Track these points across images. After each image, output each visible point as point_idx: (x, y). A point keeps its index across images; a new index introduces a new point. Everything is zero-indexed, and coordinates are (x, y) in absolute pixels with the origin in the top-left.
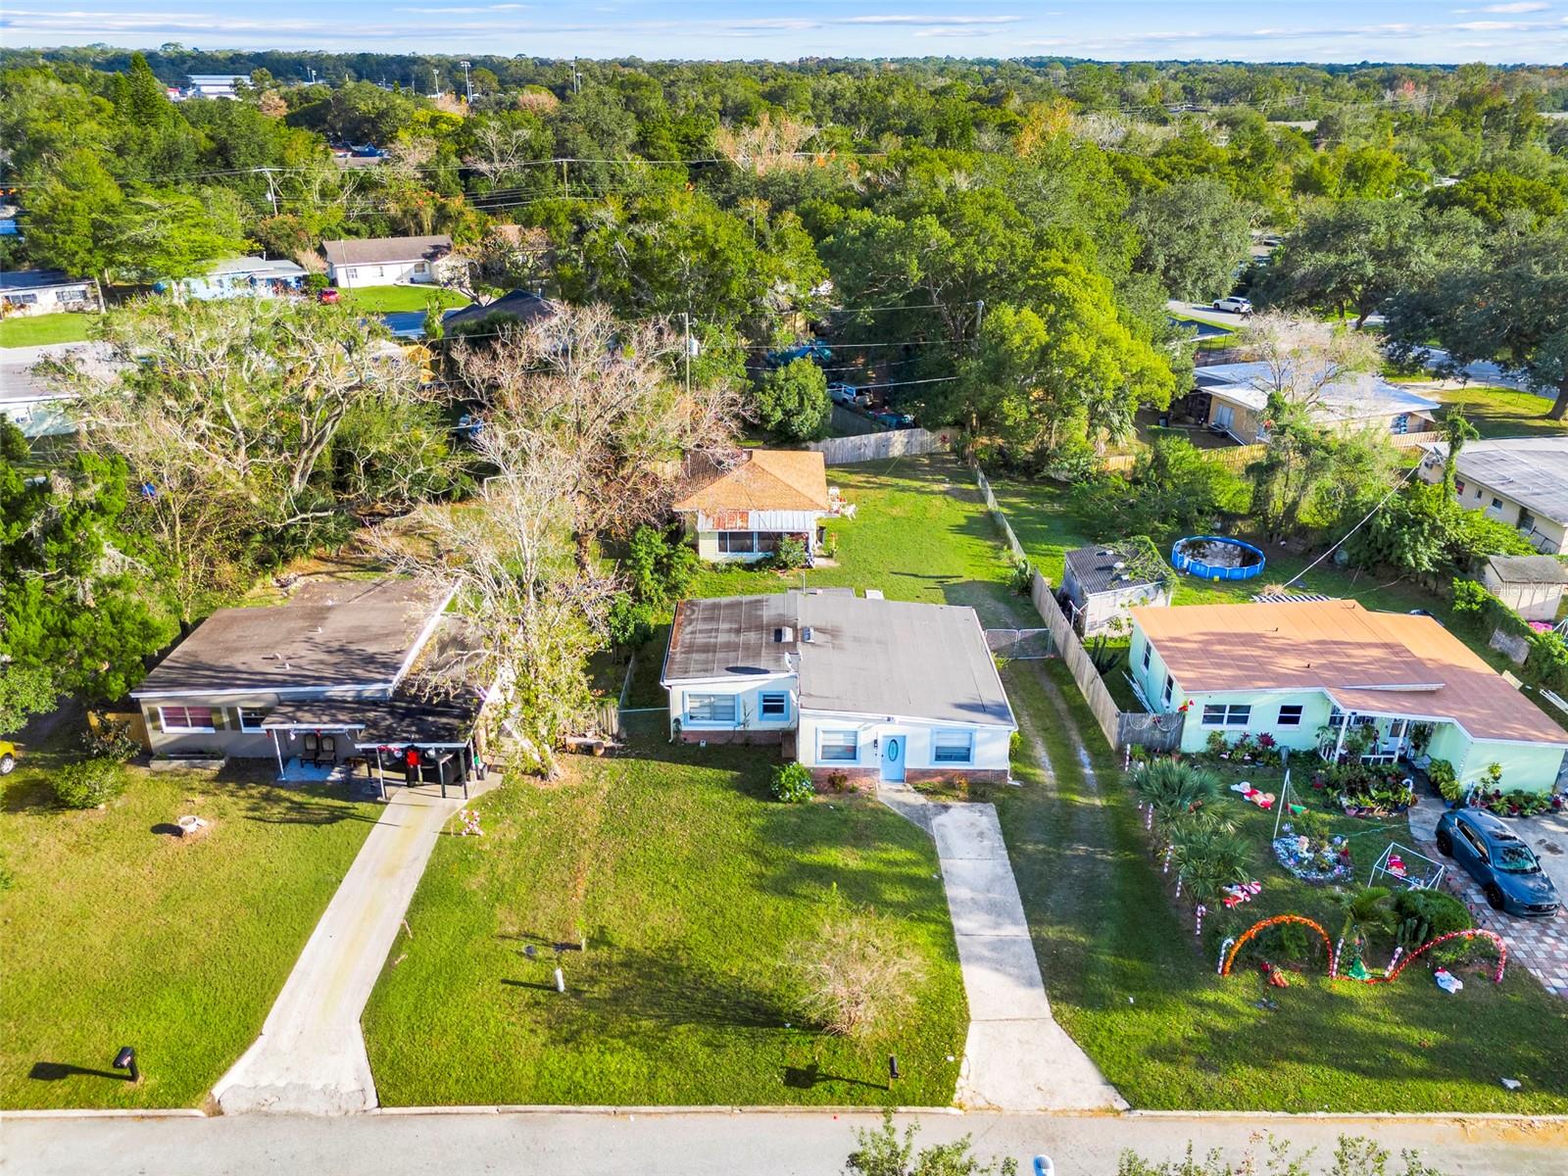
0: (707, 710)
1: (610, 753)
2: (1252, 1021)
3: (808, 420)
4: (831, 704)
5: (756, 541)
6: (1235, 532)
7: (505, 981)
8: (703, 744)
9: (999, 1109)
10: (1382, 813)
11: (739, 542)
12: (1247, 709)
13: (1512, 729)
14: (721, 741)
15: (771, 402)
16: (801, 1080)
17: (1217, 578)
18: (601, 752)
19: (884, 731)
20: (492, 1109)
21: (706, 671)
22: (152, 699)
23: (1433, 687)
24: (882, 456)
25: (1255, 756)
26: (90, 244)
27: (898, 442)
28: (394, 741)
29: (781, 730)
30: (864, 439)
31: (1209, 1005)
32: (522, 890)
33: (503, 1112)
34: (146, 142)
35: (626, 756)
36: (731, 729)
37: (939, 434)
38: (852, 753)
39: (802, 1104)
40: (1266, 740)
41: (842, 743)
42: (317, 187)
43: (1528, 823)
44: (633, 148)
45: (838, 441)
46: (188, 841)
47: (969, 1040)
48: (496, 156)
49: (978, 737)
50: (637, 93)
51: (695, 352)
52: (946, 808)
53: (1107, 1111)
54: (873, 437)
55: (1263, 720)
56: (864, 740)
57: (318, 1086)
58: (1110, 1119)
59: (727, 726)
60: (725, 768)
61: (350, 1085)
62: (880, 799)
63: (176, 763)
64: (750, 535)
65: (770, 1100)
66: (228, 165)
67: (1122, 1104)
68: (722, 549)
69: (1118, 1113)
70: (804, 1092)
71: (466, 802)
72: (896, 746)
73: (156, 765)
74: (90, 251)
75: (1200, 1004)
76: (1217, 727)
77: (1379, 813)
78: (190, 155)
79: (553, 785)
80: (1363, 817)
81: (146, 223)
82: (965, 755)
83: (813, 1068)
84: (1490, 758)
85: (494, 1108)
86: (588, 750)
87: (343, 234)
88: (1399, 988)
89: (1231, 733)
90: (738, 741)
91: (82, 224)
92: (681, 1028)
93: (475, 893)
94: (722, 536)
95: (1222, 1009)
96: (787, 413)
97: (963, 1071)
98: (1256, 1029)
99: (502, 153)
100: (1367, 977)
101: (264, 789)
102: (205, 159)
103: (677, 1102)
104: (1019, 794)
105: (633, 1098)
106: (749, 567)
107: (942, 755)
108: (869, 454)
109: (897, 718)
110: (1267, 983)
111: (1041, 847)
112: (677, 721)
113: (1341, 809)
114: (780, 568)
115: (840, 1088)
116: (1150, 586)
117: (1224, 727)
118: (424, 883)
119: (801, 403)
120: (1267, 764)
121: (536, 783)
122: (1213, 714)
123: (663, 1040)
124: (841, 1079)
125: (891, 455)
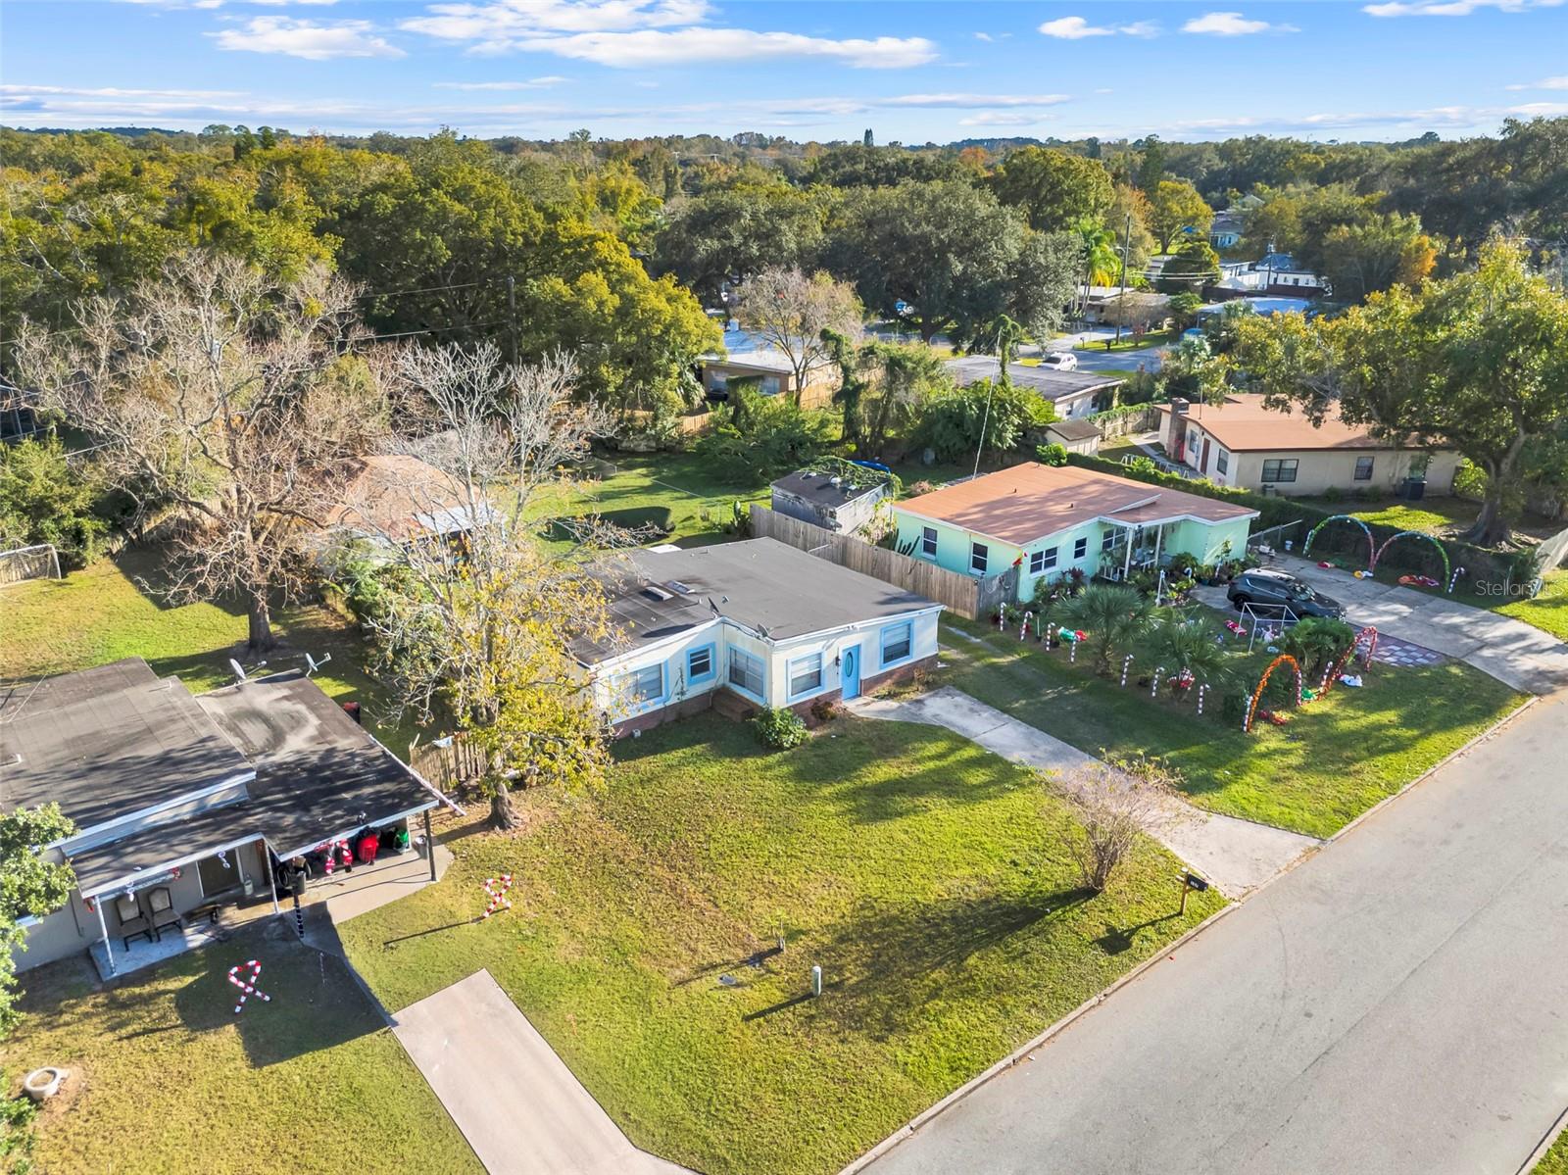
2: (1301, 751)
7: (747, 1018)
8: (638, 734)
12: (1055, 550)
14: (653, 725)
19: (845, 644)
23: (1154, 498)
28: (335, 832)
29: (711, 690)
31: (1269, 753)
33: (920, 1126)
36: (660, 706)
38: (816, 679)
41: (807, 672)
49: (913, 626)
52: (919, 702)
53: (1312, 849)
55: (1066, 561)
56: (828, 660)
58: (1319, 856)
59: (657, 705)
62: (861, 715)
65: (1118, 973)
67: (1313, 842)
69: (1318, 848)
70: (1130, 951)
72: (852, 658)
75: (1263, 755)
82: (905, 649)
83: (1112, 930)
85: (906, 1130)
88: (1336, 696)
90: (671, 718)
92: (972, 961)
95: (1279, 752)
98: (1311, 754)
100: (1314, 696)
101: (98, 998)
103: (1054, 1018)
104: (956, 672)
105: (1014, 1039)
107: (889, 655)
109: (856, 625)
111: (1023, 701)
115: (1150, 933)
116: (879, 489)
123: (971, 978)
124: (1142, 926)
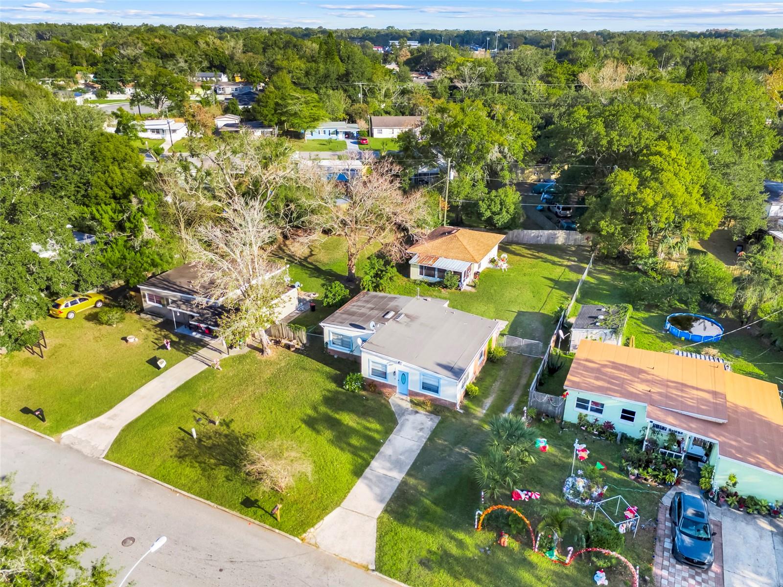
0: (340, 341)
1: (297, 351)
2: (471, 555)
3: (504, 218)
4: (378, 350)
5: (436, 273)
6: (723, 316)
7: (180, 428)
8: (336, 357)
9: (318, 547)
10: (654, 484)
11: (429, 272)
12: (602, 405)
13: (754, 457)
14: (344, 357)
15: (485, 206)
16: (248, 503)
17: (683, 338)
18: (293, 349)
19: (398, 368)
20: (136, 473)
21: (341, 323)
22: (145, 290)
23: (721, 421)
24: (552, 243)
25: (601, 433)
26: (273, 112)
27: (561, 237)
30: (541, 232)
31: (456, 540)
32: (216, 395)
34: (318, 70)
35: (302, 354)
36: (349, 352)
37: (586, 235)
38: (384, 375)
39: (241, 513)
40: (609, 426)
41: (381, 369)
42: (383, 92)
43: (749, 517)
44: (541, 78)
45: (526, 231)
46: (128, 345)
47: (331, 514)
48: (468, 80)
49: (442, 382)
50: (575, 49)
51: (452, 178)
52: (417, 412)
53: (364, 567)
54: (546, 232)
55: (611, 414)
56: (389, 370)
57: (93, 444)
58: (361, 571)
59: (346, 351)
60: (336, 369)
61: (102, 447)
62: (390, 400)
63: (148, 316)
64: (434, 269)
65: (230, 507)
66: (348, 81)
67: (372, 567)
68: (421, 274)
69: (368, 569)
70: (245, 509)
71: (227, 356)
72: (404, 377)
73: (142, 315)
74: (273, 115)
75: (452, 538)
76: (584, 412)
77: (651, 482)
78: (334, 76)
79: (264, 358)
80: (638, 482)
81: (295, 104)
82: (436, 390)
83: (257, 501)
84: (733, 471)
86: (288, 347)
87: (383, 114)
88: (570, 571)
89: (591, 416)
91: (271, 104)
92: (222, 467)
93: (200, 392)
94: (421, 267)
95: (461, 544)
96: (494, 213)
97: (316, 526)
98: (471, 560)
99: (471, 78)
100: (554, 558)
101: (167, 333)
102: (340, 78)
103: (197, 495)
104: (458, 417)
105: (183, 487)
106: (430, 284)
107: (425, 387)
108: (543, 240)
109: (403, 363)
110: (496, 541)
111: (446, 443)
112: (327, 343)
113: (627, 473)
114: (444, 288)
115: (260, 512)
117: (588, 412)
118: (187, 383)
119: (501, 209)
120: (607, 439)
121: (257, 354)
122: (582, 403)
123: (212, 469)
124: (263, 509)
125: (556, 243)
